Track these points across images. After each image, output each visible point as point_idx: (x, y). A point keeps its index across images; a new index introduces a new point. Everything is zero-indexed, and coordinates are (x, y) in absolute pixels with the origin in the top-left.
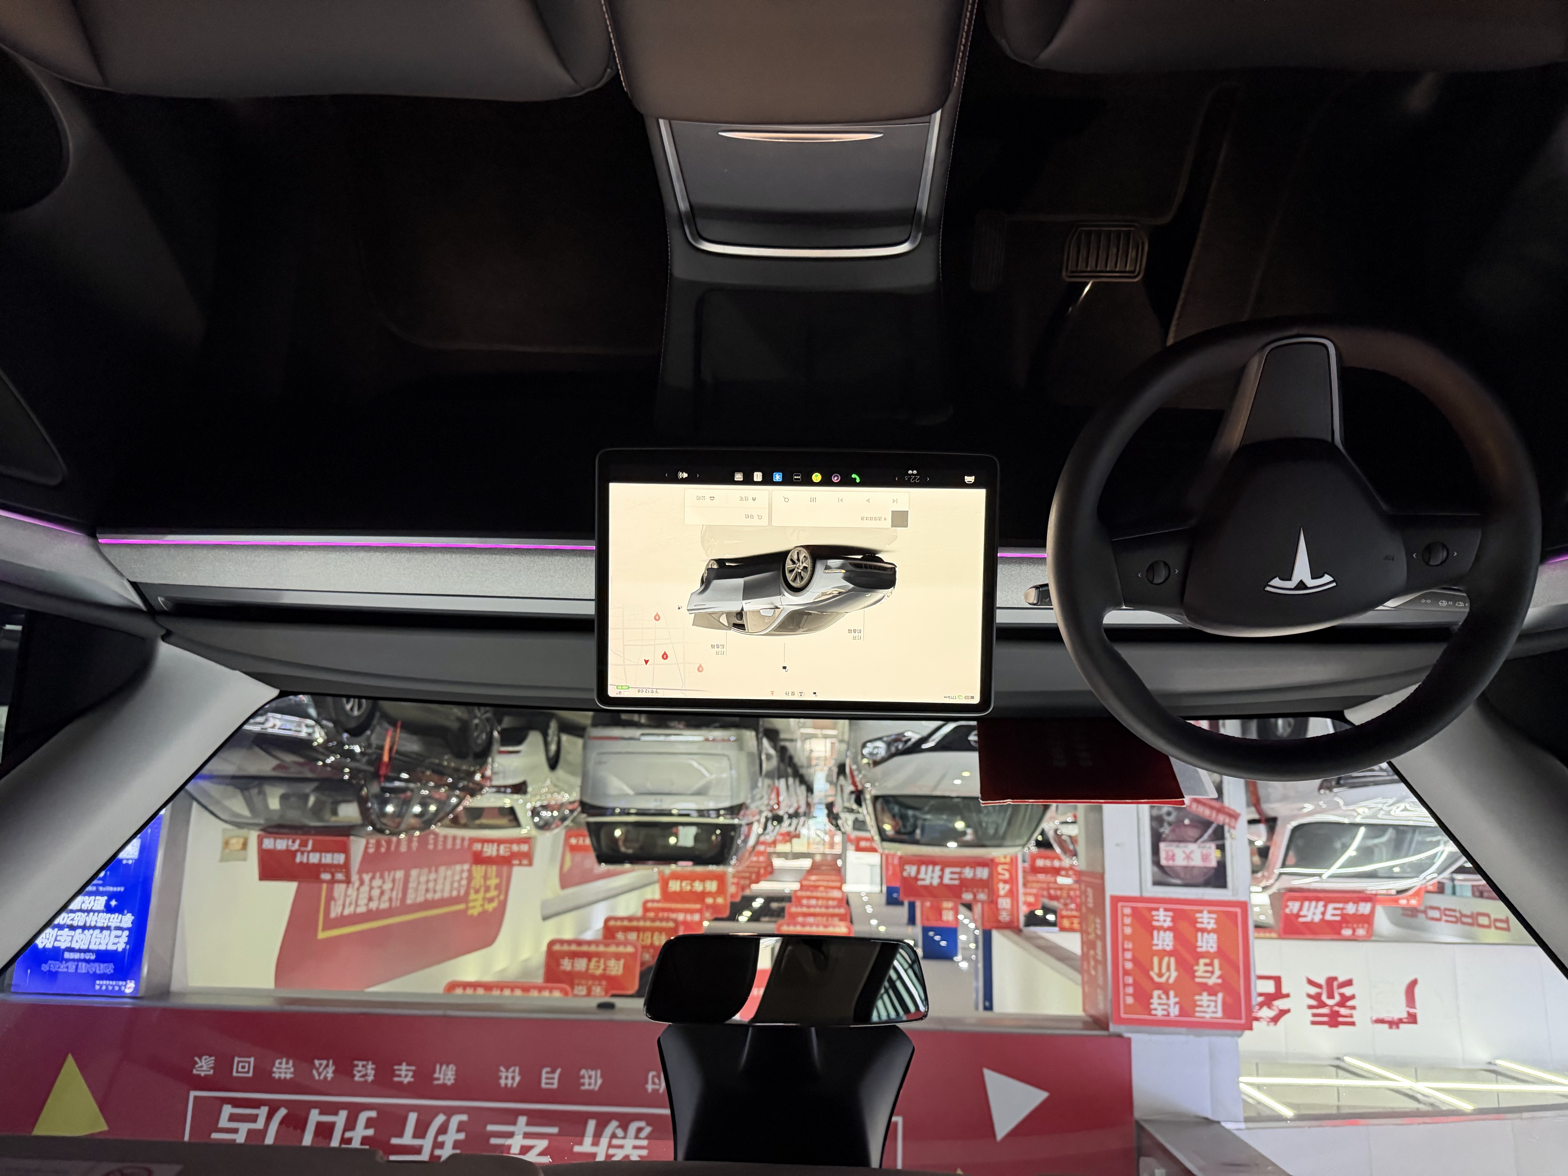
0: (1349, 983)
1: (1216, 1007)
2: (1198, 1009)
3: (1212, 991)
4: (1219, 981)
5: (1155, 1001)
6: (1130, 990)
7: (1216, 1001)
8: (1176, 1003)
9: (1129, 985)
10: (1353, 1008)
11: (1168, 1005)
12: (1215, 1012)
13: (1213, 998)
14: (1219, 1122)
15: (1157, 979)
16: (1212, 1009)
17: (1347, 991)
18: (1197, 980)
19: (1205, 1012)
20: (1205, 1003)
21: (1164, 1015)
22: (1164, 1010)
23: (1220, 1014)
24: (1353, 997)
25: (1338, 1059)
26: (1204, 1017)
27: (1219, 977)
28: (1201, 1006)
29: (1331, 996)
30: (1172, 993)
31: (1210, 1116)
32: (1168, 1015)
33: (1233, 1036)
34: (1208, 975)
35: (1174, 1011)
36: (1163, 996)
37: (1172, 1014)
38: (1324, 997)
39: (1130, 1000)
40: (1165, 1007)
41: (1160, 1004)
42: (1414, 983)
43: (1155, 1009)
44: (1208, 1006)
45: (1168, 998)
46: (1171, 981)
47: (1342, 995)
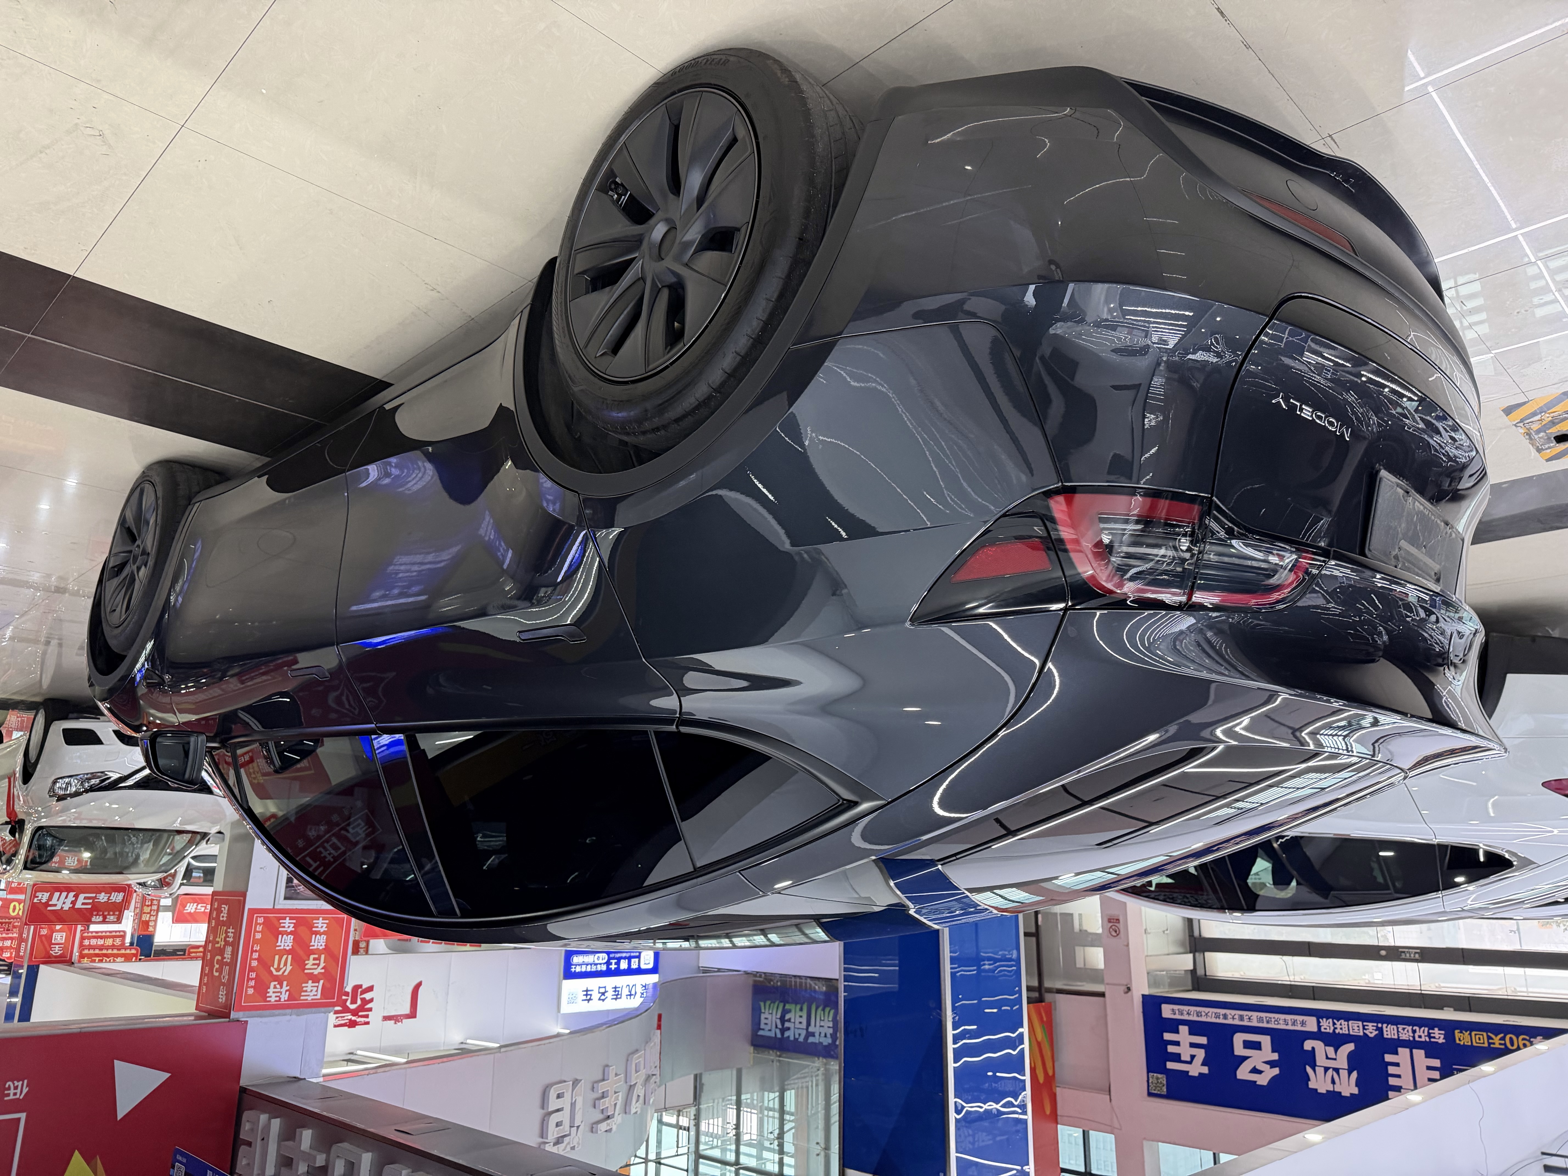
0: (370, 989)
1: (317, 991)
2: (303, 994)
3: (315, 979)
4: (323, 971)
5: (271, 990)
6: (252, 983)
7: (317, 987)
8: (286, 991)
9: (252, 979)
10: (370, 1010)
11: (281, 993)
12: (316, 995)
13: (317, 984)
14: (305, 1079)
15: (275, 973)
16: (314, 993)
17: (367, 996)
18: (306, 971)
19: (308, 995)
20: (309, 989)
21: (276, 1001)
22: (276, 997)
23: (319, 997)
24: (371, 1000)
25: (351, 1053)
26: (307, 1000)
27: (322, 969)
28: (306, 991)
29: (354, 1001)
30: (285, 983)
31: (298, 1075)
32: (280, 1000)
33: (325, 1013)
34: (316, 967)
35: (285, 997)
36: (278, 986)
37: (282, 1000)
38: (348, 1003)
39: (251, 991)
40: (279, 994)
41: (274, 992)
42: (419, 985)
43: (270, 997)
44: (312, 991)
45: (281, 988)
46: (286, 973)
47: (363, 1000)
